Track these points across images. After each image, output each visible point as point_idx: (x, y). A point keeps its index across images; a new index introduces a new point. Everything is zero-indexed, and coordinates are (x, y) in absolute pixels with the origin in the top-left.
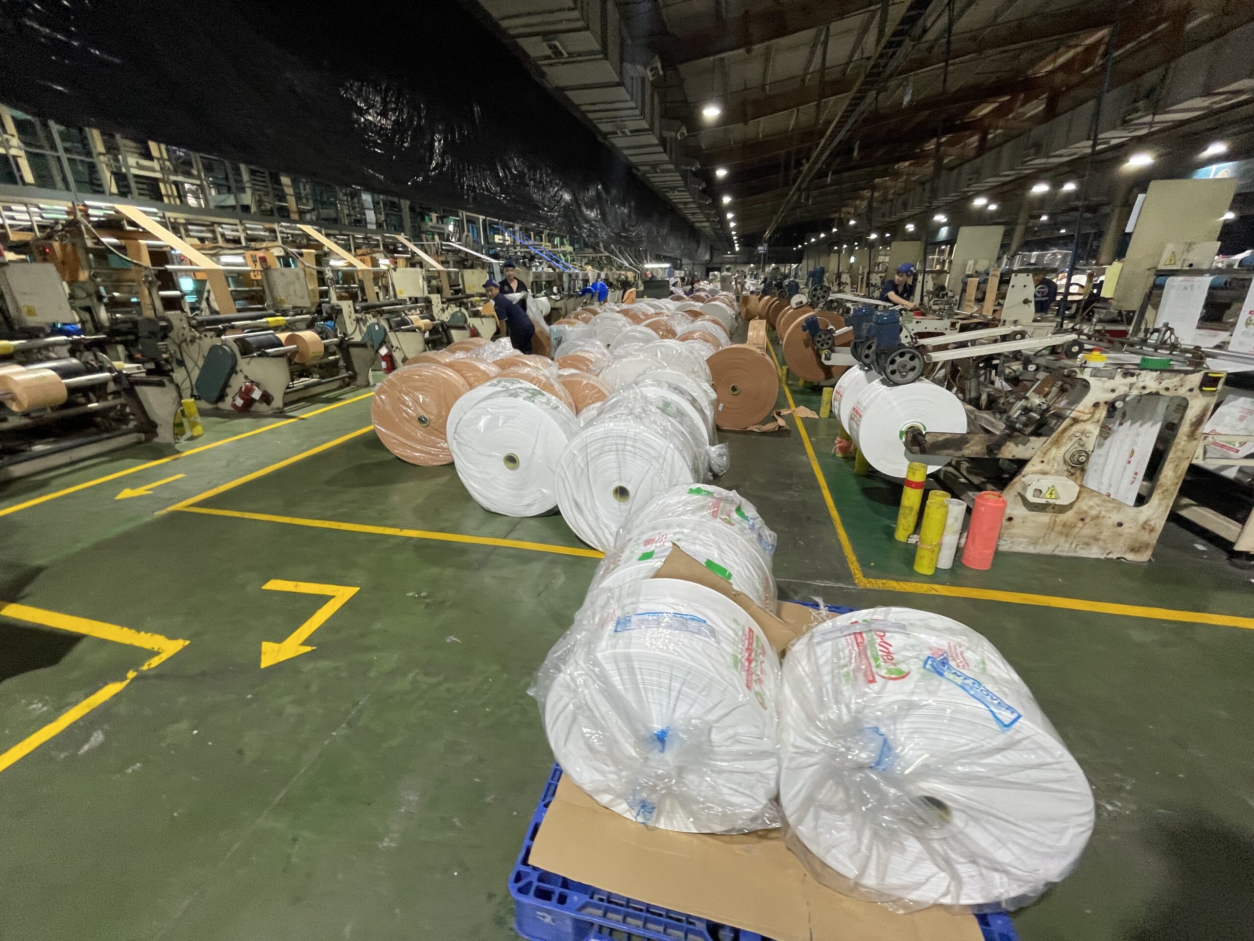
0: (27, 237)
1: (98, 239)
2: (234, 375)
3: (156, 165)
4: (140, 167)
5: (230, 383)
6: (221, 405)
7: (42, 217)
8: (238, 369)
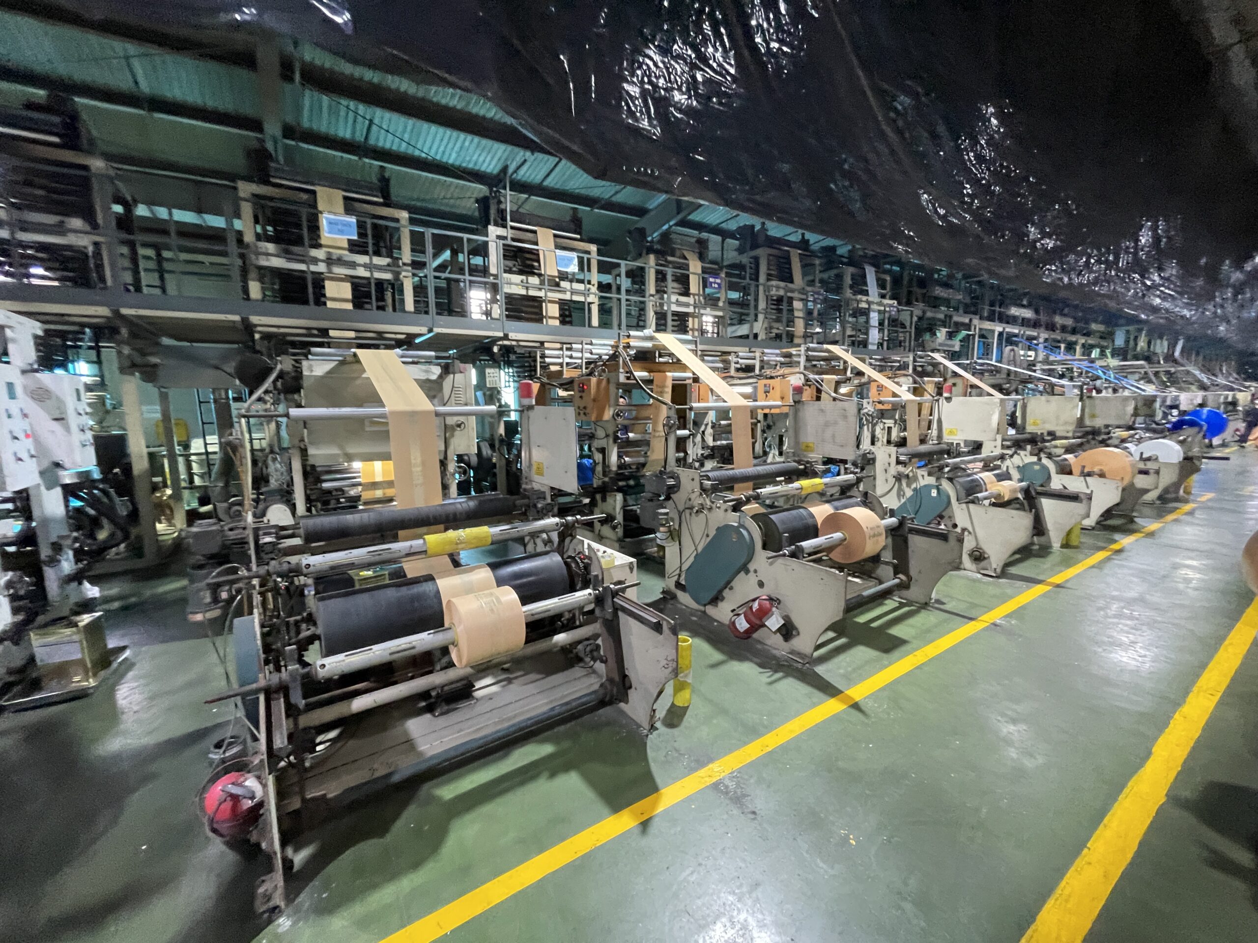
0: (575, 374)
1: (631, 373)
2: (742, 574)
3: (691, 300)
4: (678, 303)
5: (733, 584)
6: (711, 610)
7: (591, 353)
8: (752, 566)
